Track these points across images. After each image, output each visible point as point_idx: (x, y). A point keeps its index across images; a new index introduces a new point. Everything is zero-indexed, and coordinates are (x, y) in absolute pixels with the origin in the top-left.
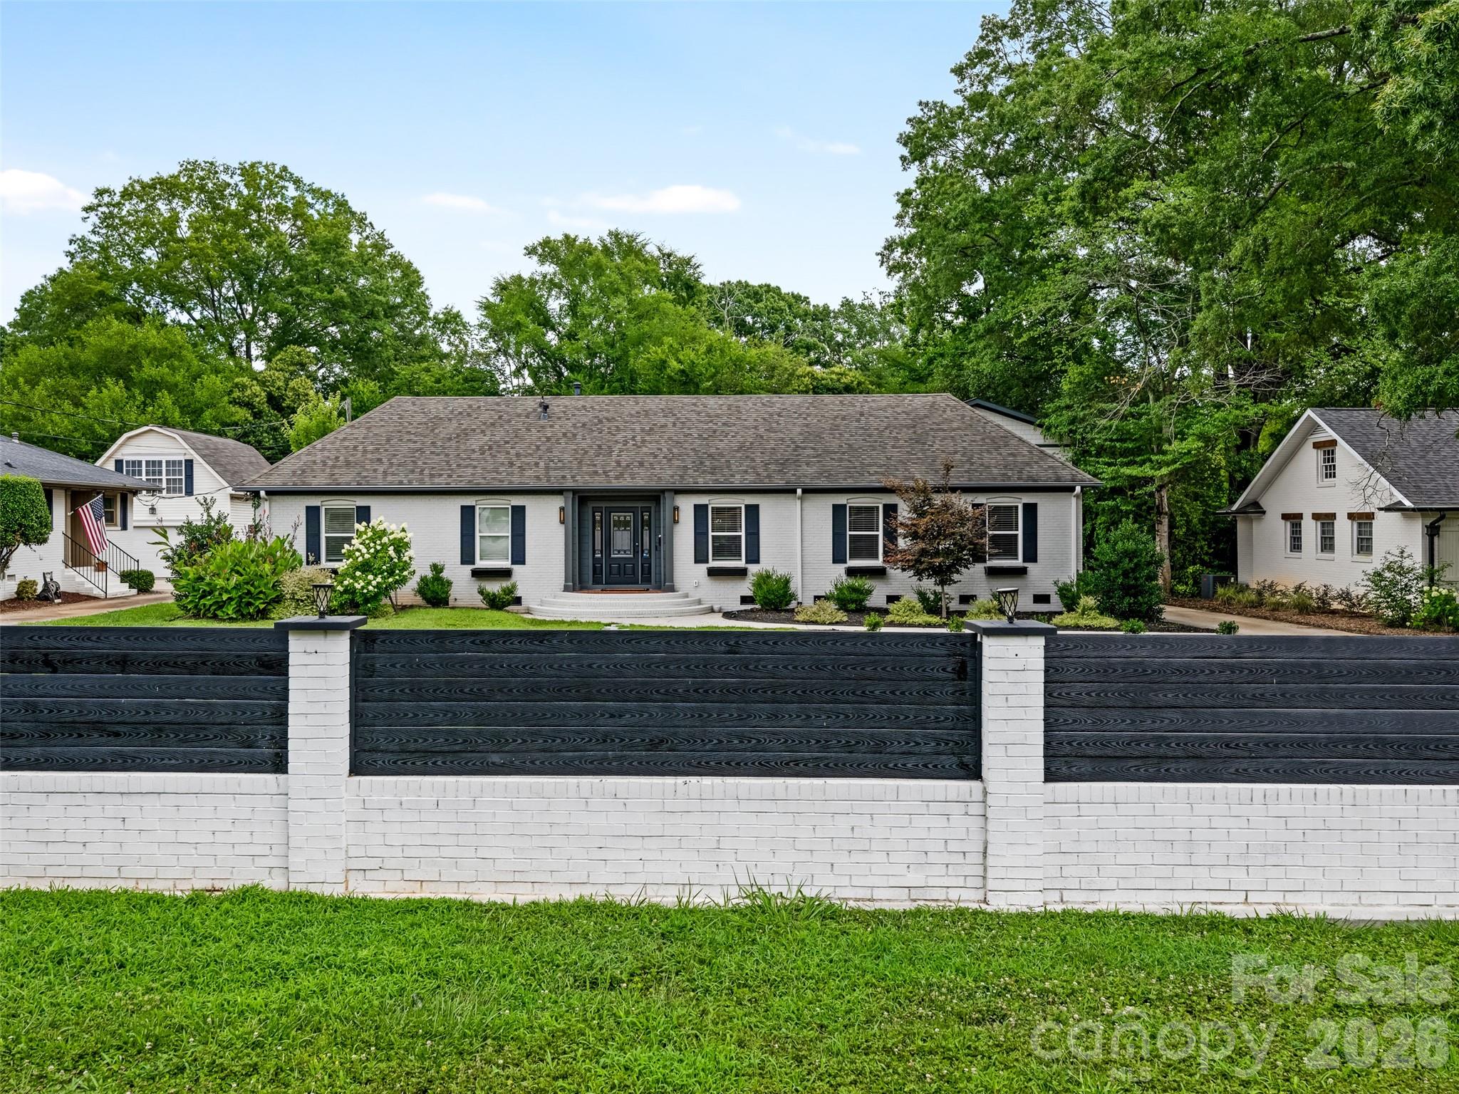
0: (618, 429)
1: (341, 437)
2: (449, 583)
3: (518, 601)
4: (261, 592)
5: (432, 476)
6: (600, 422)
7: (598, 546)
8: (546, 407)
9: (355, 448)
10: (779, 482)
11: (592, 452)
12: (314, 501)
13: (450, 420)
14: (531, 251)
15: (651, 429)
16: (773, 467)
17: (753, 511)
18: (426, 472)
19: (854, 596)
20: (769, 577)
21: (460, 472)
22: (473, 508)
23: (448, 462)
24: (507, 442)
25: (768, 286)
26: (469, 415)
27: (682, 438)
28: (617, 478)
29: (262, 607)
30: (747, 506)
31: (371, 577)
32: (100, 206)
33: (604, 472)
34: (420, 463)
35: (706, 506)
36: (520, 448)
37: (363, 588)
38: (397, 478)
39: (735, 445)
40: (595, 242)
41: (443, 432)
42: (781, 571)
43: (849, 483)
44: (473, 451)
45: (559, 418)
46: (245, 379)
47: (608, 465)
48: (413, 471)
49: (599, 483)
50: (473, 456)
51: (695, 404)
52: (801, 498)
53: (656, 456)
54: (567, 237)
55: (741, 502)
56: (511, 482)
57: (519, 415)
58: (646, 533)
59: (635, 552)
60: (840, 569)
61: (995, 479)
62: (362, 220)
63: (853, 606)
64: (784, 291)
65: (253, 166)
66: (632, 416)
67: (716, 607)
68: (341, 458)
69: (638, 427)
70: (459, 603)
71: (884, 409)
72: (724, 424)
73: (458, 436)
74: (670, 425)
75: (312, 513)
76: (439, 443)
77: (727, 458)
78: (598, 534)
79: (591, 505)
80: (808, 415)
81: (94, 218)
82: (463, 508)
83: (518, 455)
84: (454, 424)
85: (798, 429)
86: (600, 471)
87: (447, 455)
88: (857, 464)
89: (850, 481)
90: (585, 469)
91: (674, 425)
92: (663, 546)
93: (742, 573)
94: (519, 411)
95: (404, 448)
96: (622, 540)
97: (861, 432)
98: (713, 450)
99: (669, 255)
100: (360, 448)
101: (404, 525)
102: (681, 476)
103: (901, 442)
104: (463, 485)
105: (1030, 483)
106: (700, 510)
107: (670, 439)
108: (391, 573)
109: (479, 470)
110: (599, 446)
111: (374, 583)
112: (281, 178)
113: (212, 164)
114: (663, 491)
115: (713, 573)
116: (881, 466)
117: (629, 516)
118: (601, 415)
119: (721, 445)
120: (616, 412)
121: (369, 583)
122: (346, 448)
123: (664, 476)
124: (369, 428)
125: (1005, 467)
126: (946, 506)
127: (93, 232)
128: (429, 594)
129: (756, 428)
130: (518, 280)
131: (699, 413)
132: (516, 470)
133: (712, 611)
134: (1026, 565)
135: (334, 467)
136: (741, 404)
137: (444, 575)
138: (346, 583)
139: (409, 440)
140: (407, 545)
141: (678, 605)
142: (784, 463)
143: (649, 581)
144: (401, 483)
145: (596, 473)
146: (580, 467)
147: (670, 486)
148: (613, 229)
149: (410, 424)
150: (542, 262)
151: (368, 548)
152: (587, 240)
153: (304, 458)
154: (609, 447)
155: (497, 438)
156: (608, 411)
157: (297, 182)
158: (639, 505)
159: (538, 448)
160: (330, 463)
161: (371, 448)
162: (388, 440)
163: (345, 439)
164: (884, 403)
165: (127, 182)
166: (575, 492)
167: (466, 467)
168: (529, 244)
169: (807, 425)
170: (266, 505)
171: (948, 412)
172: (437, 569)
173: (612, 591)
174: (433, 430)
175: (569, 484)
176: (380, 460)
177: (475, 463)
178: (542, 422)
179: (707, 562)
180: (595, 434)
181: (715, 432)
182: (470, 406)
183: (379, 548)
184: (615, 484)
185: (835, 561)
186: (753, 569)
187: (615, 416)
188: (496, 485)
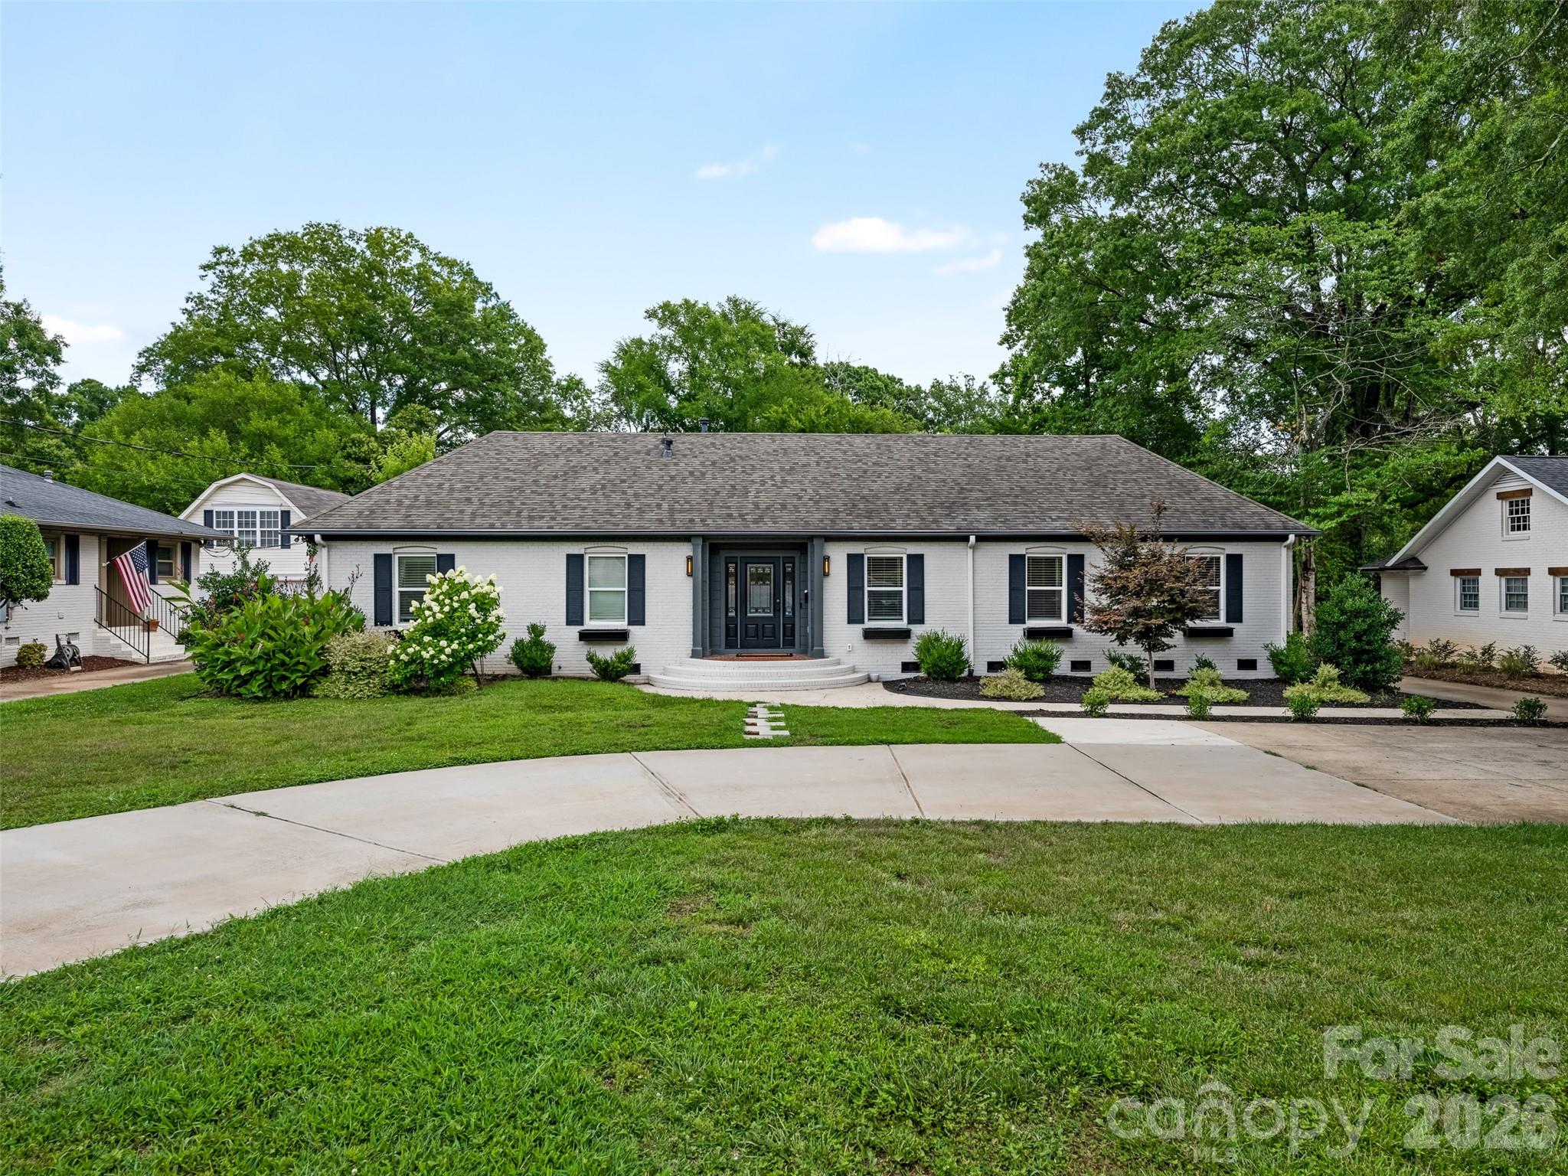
0: (753, 467)
1: (424, 473)
2: (552, 648)
3: (636, 669)
4: (298, 663)
5: (531, 518)
6: (733, 460)
7: (732, 603)
8: (669, 443)
9: (440, 486)
10: (948, 527)
11: (724, 493)
12: (385, 548)
13: (557, 456)
14: (651, 314)
15: (792, 468)
16: (938, 511)
17: (917, 561)
18: (525, 513)
19: (1042, 663)
20: (937, 639)
21: (566, 513)
22: (581, 557)
23: (551, 503)
24: (624, 481)
25: (867, 368)
26: (579, 451)
27: (829, 479)
28: (755, 522)
29: (300, 681)
30: (909, 557)
31: (443, 643)
32: (217, 264)
33: (741, 515)
34: (517, 503)
35: (862, 556)
36: (639, 487)
37: (433, 657)
38: (487, 521)
39: (891, 487)
40: (713, 307)
41: (546, 469)
42: (952, 633)
43: (1031, 529)
44: (583, 490)
45: (685, 456)
46: (362, 436)
47: (745, 507)
48: (508, 513)
49: (734, 527)
50: (582, 496)
51: (839, 443)
52: (973, 548)
53: (800, 498)
54: (687, 302)
55: (901, 551)
56: (627, 526)
57: (638, 452)
58: (789, 588)
59: (776, 611)
60: (1018, 630)
61: (1197, 526)
62: (487, 289)
63: (1040, 675)
64: (880, 373)
65: (378, 230)
66: (769, 454)
67: (874, 676)
68: (422, 497)
69: (776, 466)
70: (564, 672)
71: (1051, 450)
72: (874, 464)
73: (566, 473)
74: (813, 464)
75: (382, 563)
76: (543, 482)
77: (884, 500)
78: (732, 588)
79: (724, 554)
80: (968, 455)
81: (212, 277)
82: (569, 556)
83: (636, 495)
84: (562, 460)
85: (960, 470)
86: (735, 514)
87: (551, 495)
88: (1035, 508)
89: (1031, 527)
90: (716, 511)
91: (818, 464)
92: (811, 603)
93: (903, 635)
94: (638, 448)
95: (500, 487)
96: (760, 595)
97: (1031, 473)
98: (866, 492)
99: (784, 325)
100: (446, 486)
101: (493, 577)
102: (833, 521)
103: (1079, 485)
104: (568, 529)
105: (1237, 531)
106: (854, 561)
107: (815, 479)
108: (472, 637)
109: (589, 512)
110: (733, 487)
111: (448, 651)
112: (407, 243)
113: (335, 227)
114: (811, 538)
115: (870, 635)
116: (1063, 511)
117: (769, 569)
118: (733, 453)
119: (875, 487)
120: (750, 449)
121: (442, 651)
122: (428, 485)
123: (814, 521)
124: (460, 464)
125: (1204, 512)
126: (1156, 557)
127: (213, 291)
128: (525, 662)
129: (911, 468)
130: (639, 343)
131: (845, 452)
132: (634, 513)
133: (869, 680)
134: (1231, 625)
135: (411, 507)
136: (891, 443)
137: (546, 638)
138: (410, 650)
139: (507, 478)
140: (495, 602)
141: (830, 674)
142: (950, 508)
143: (792, 644)
144: (492, 526)
145: (730, 516)
146: (711, 510)
147: (819, 531)
148: (731, 296)
149: (509, 460)
150: (662, 326)
151: (442, 605)
152: (706, 305)
153: (375, 497)
154: (745, 487)
155: (613, 477)
156: (741, 449)
157: (423, 250)
158: (781, 554)
159: (660, 487)
160: (407, 502)
161: (459, 486)
162: (481, 478)
163: (429, 476)
164: (1050, 444)
165: (247, 243)
166: (705, 538)
167: (574, 508)
168: (650, 306)
169: (969, 466)
170: (323, 553)
171: (1122, 454)
172: (536, 630)
173: (749, 657)
174: (535, 468)
175: (699, 528)
176: (469, 500)
177: (585, 504)
178: (664, 460)
179: (862, 622)
180: (727, 473)
181: (865, 472)
182: (581, 442)
183: (456, 605)
184: (755, 529)
185: (1012, 621)
186: (917, 630)
187: (750, 454)
188: (609, 529)
